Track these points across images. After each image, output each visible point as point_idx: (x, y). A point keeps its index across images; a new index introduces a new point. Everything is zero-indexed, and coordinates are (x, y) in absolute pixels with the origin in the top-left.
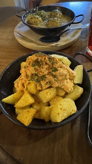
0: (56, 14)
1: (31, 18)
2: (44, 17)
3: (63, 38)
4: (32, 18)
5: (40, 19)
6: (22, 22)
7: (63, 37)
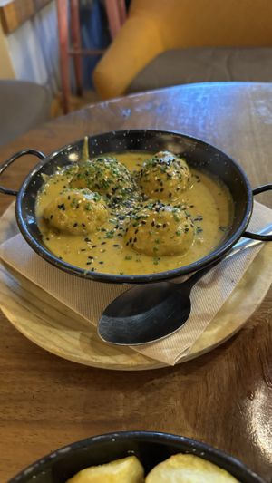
0: (164, 176)
1: (60, 207)
2: (114, 191)
3: (202, 291)
4: (62, 207)
5: (100, 206)
6: (20, 235)
7: (203, 286)
